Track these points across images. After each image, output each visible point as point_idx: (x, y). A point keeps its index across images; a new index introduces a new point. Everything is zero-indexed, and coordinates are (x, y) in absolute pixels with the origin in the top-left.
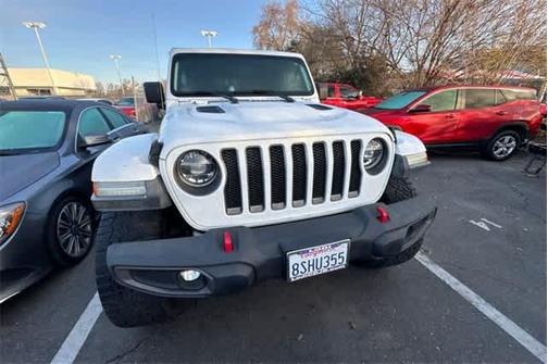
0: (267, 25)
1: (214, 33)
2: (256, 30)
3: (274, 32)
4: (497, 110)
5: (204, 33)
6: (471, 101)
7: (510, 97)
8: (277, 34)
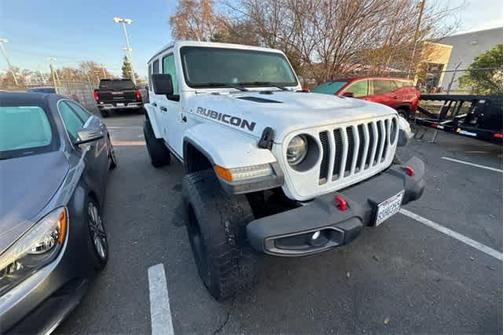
0: (184, 16)
1: (129, 21)
2: (172, 20)
3: (191, 24)
4: (393, 95)
5: (117, 20)
6: (377, 89)
7: (400, 86)
8: (195, 26)
